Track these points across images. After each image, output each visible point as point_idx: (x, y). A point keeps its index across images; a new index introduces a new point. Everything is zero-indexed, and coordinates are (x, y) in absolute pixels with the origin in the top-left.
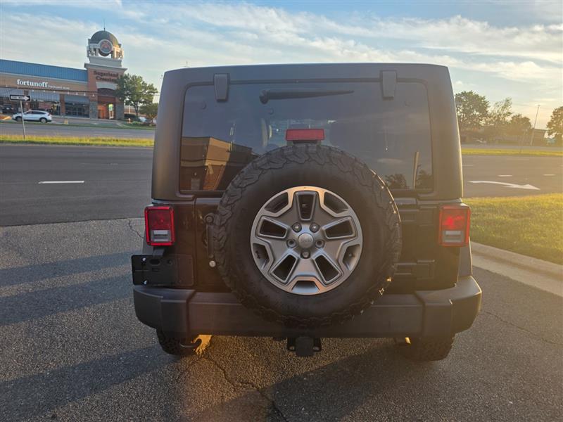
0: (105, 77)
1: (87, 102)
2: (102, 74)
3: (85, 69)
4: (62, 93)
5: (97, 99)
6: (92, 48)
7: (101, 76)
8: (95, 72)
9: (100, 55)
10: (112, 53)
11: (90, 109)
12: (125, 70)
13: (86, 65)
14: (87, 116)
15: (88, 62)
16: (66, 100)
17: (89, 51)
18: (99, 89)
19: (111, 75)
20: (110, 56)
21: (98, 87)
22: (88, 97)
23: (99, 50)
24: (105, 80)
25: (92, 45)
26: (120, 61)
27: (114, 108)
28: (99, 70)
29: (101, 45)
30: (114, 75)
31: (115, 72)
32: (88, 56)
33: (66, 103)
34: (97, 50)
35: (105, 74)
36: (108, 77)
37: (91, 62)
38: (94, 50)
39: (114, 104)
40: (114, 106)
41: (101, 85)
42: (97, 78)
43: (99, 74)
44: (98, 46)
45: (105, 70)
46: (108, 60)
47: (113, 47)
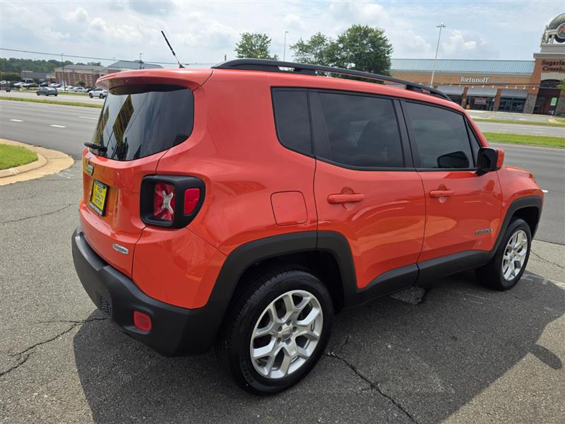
0: (553, 67)
1: (523, 96)
2: (551, 64)
3: (534, 60)
4: (501, 88)
5: (537, 92)
6: (547, 35)
7: (549, 65)
8: (544, 62)
9: (555, 42)
11: (526, 103)
13: (535, 55)
14: (521, 111)
15: (538, 51)
16: (503, 94)
17: (544, 38)
18: (542, 82)
19: (563, 64)
21: (542, 79)
22: (527, 91)
23: (556, 35)
24: (554, 70)
25: (548, 31)
28: (548, 59)
29: (559, 31)
32: (542, 46)
33: (501, 98)
34: (553, 37)
35: (554, 63)
36: (558, 67)
37: (541, 51)
38: (550, 36)
39: (558, 97)
40: (557, 101)
41: (546, 76)
42: (543, 69)
43: (547, 63)
44: (555, 32)
45: (557, 59)
46: (563, 46)
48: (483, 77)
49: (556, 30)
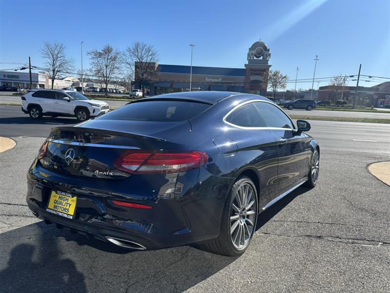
0: (256, 72)
2: (255, 70)
3: (245, 68)
4: (229, 85)
5: (249, 88)
6: (250, 53)
8: (251, 70)
9: (255, 58)
12: (271, 66)
13: (246, 65)
15: (247, 63)
17: (249, 55)
18: (252, 81)
19: (261, 71)
20: (261, 58)
21: (251, 80)
22: (244, 86)
24: (256, 74)
25: (251, 51)
26: (268, 60)
28: (253, 68)
31: (263, 68)
32: (248, 59)
34: (254, 55)
35: (256, 70)
36: (258, 72)
37: (249, 63)
38: (252, 55)
39: (260, 90)
40: (260, 92)
41: (253, 78)
42: (251, 73)
43: (253, 70)
44: (254, 52)
45: (257, 68)
46: (260, 60)
47: (264, 51)
48: (218, 79)
49: (255, 51)
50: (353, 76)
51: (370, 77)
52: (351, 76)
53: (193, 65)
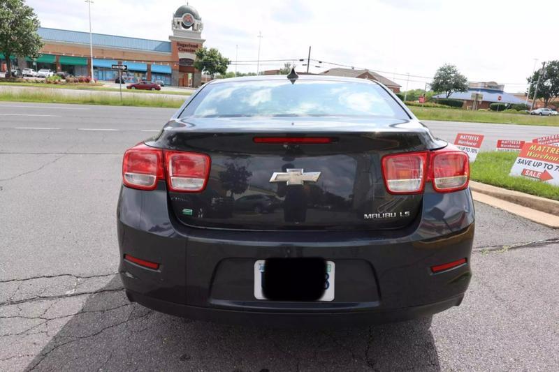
0: (186, 48)
2: (184, 45)
3: (170, 41)
4: (149, 63)
5: (178, 68)
6: (176, 21)
7: (183, 46)
8: (178, 44)
9: (183, 29)
10: (193, 25)
11: (172, 78)
12: (204, 41)
13: (170, 37)
15: (172, 34)
16: (153, 70)
17: (174, 23)
18: (180, 60)
19: (192, 46)
20: (191, 29)
21: (180, 58)
22: (170, 67)
23: (182, 23)
24: (186, 51)
25: (176, 18)
26: (200, 33)
27: (193, 76)
28: (181, 42)
29: (184, 19)
30: (194, 46)
31: (195, 43)
32: (173, 29)
33: (152, 73)
34: (180, 24)
35: (186, 46)
36: (189, 48)
37: (175, 35)
38: (178, 23)
39: (193, 73)
40: (193, 75)
41: (182, 55)
42: (179, 49)
43: (181, 45)
44: (181, 20)
45: (187, 42)
46: (190, 32)
47: (194, 19)
49: (182, 18)
50: (302, 60)
51: (320, 62)
52: (301, 60)
53: (92, 32)
